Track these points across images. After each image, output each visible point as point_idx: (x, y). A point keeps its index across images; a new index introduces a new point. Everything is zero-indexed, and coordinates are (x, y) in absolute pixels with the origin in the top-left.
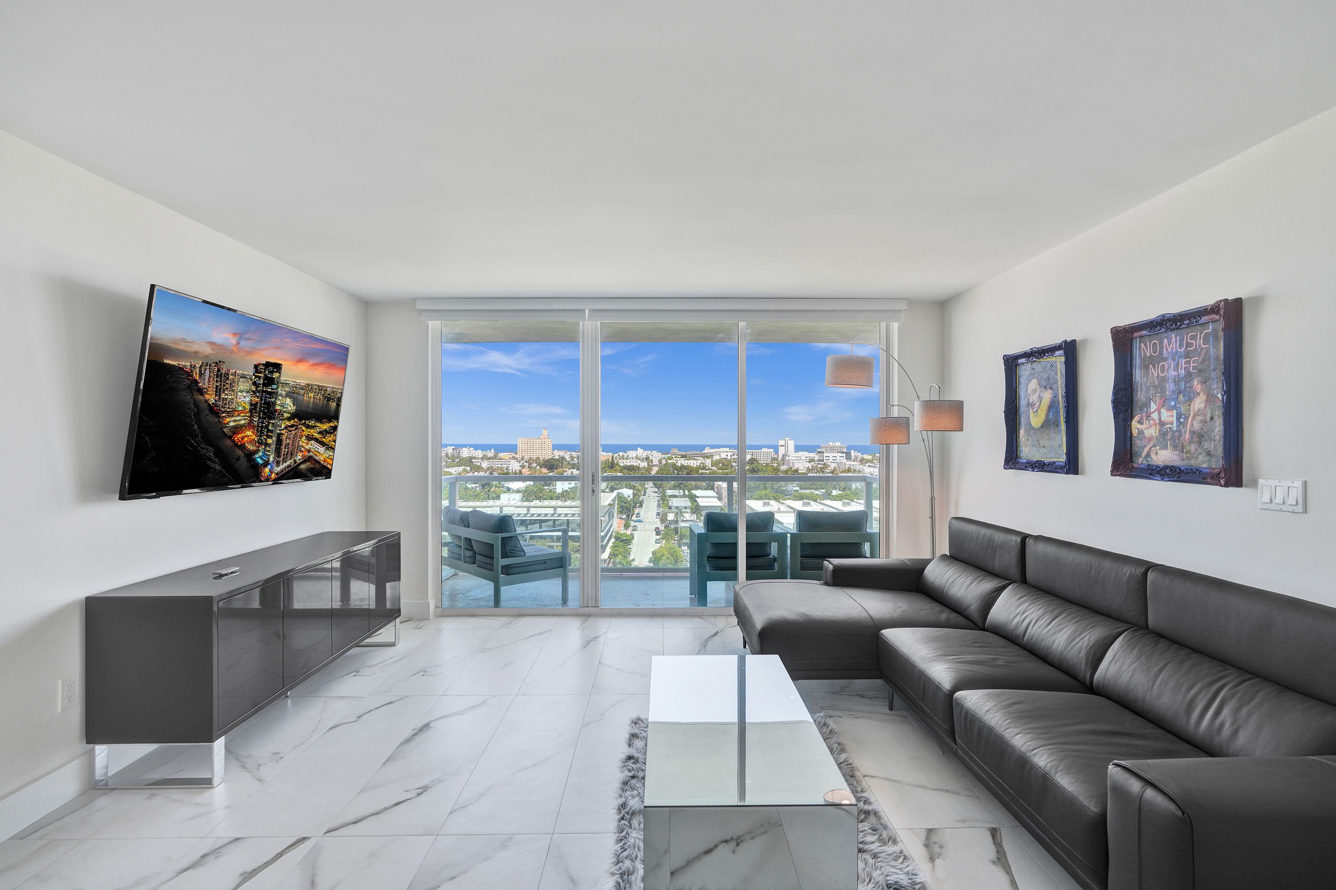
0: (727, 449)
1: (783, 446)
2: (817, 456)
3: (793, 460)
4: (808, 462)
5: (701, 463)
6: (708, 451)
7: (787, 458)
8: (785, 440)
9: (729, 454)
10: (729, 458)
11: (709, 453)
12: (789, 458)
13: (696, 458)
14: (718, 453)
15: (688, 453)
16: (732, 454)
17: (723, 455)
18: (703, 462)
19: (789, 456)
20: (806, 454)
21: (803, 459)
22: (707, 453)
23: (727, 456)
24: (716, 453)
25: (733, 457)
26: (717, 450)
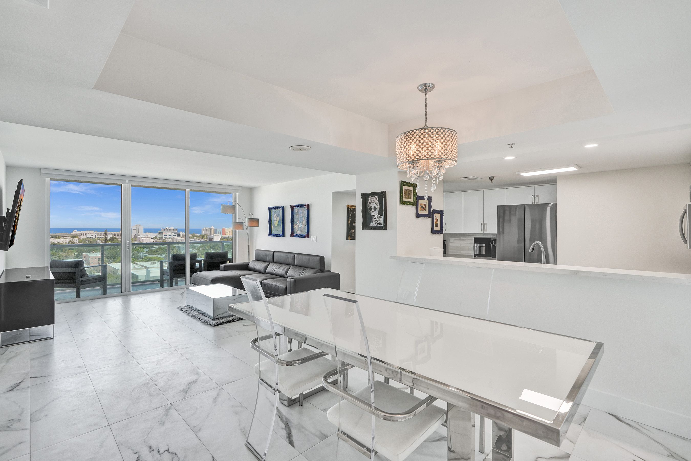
0: (93, 232)
1: (136, 229)
2: (159, 235)
3: (143, 238)
4: (153, 239)
5: (69, 241)
6: (76, 233)
7: (138, 237)
8: (137, 225)
9: (94, 235)
10: (94, 237)
11: (77, 234)
12: (140, 237)
13: (65, 237)
14: (84, 234)
15: (58, 234)
16: (96, 234)
17: (89, 236)
18: (72, 240)
19: (139, 235)
20: (152, 234)
21: (150, 237)
22: (75, 234)
23: (92, 236)
24: (83, 234)
25: (97, 236)
26: (83, 232)
